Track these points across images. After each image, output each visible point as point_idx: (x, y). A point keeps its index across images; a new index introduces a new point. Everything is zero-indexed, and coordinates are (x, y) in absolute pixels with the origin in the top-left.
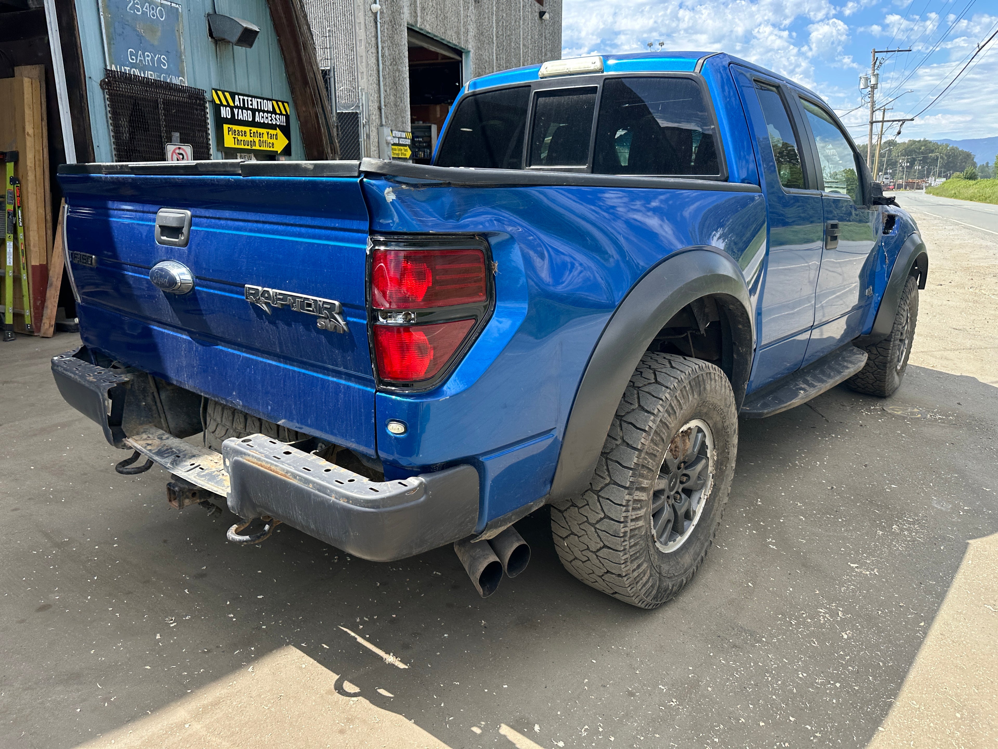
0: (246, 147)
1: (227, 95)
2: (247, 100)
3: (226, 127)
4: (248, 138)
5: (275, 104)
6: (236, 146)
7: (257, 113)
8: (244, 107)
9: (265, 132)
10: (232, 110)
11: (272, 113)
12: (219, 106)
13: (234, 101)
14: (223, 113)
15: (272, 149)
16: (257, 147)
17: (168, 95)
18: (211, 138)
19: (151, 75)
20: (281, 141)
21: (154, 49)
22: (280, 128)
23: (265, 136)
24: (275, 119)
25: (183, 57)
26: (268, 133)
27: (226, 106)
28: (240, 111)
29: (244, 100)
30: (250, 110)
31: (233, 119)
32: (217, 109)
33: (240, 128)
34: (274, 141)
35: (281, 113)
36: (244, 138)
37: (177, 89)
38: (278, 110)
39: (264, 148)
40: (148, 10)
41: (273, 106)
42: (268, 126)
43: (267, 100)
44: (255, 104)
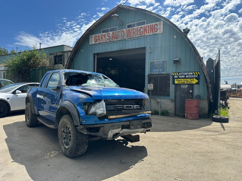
0: (182, 83)
1: (177, 73)
2: (183, 73)
3: (175, 80)
4: (183, 81)
5: (194, 73)
6: (179, 83)
7: (187, 76)
8: (182, 75)
9: (189, 79)
10: (178, 76)
11: (192, 75)
12: (174, 76)
13: (179, 74)
14: (175, 77)
15: (191, 83)
16: (186, 83)
17: (161, 76)
18: (171, 82)
19: (157, 73)
20: (195, 81)
21: (159, 69)
22: (195, 78)
23: (189, 80)
24: (194, 76)
25: (166, 68)
26: (190, 80)
27: (176, 76)
28: (181, 76)
29: (182, 74)
30: (184, 75)
31: (178, 78)
32: (173, 76)
33: (180, 79)
34: (192, 81)
35: (196, 75)
36: (181, 81)
37: (163, 74)
38: (195, 74)
39: (188, 83)
40: (158, 63)
41: (193, 73)
42: (190, 78)
43: (191, 72)
44: (186, 74)
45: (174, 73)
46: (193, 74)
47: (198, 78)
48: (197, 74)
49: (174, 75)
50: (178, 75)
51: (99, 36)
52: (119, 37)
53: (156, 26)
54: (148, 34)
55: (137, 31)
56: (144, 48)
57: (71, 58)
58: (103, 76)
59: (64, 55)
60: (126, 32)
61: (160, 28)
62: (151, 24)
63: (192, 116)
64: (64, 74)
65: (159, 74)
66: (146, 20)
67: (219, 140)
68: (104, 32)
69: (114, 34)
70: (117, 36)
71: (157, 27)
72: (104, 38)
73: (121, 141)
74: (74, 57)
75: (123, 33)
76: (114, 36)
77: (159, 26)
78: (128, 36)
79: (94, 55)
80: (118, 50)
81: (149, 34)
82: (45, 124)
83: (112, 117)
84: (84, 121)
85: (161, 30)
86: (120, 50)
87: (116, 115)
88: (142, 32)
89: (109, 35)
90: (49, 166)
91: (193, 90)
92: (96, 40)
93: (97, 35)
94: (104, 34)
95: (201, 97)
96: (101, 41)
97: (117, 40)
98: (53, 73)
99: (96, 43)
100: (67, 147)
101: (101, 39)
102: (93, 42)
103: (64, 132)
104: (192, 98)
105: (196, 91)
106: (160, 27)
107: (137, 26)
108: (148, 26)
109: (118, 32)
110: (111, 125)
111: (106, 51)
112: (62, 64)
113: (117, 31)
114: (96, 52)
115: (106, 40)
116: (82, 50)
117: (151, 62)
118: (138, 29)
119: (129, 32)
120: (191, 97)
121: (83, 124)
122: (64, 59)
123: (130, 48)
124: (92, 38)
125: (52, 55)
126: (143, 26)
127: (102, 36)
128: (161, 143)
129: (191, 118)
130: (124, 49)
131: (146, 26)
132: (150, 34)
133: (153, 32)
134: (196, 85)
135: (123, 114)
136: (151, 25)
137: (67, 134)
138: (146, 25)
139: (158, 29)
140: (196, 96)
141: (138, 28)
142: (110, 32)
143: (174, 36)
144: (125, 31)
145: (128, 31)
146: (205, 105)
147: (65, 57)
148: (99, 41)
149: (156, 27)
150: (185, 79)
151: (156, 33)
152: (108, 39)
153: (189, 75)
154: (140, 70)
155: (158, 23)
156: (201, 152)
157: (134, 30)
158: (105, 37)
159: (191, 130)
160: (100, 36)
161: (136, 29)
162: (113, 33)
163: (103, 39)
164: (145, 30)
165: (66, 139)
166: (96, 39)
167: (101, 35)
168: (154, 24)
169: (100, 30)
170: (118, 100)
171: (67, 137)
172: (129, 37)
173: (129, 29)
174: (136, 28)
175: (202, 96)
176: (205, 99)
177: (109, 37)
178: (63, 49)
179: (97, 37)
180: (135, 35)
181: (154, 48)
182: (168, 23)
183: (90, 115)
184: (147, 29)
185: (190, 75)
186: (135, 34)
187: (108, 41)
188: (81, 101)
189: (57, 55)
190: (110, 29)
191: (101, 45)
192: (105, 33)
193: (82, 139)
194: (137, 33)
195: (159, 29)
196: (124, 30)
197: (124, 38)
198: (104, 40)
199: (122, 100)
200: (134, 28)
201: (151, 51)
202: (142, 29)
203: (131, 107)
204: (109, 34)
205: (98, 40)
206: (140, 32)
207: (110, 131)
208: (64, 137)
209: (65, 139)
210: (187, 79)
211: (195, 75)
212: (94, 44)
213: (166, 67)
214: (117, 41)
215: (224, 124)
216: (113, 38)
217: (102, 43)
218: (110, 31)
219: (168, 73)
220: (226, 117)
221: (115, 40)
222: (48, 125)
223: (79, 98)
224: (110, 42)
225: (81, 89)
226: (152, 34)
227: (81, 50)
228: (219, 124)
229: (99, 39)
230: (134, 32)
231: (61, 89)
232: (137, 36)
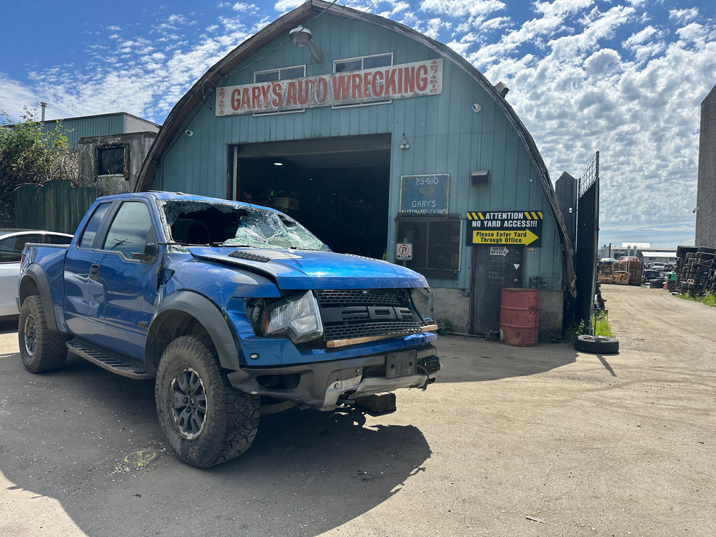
0: (492, 243)
1: (480, 214)
2: (498, 215)
3: (475, 232)
4: (495, 237)
5: (527, 214)
6: (483, 242)
7: (506, 222)
8: (494, 219)
9: (512, 232)
10: (482, 221)
11: (522, 220)
12: (471, 221)
13: (485, 216)
14: (474, 224)
15: (518, 243)
16: (504, 242)
17: (433, 219)
18: (461, 239)
19: (423, 211)
20: (530, 238)
21: (428, 199)
22: (530, 229)
23: (513, 235)
24: (526, 224)
25: (447, 199)
26: (515, 234)
27: (477, 220)
28: (490, 222)
29: (494, 215)
30: (499, 220)
31: (483, 228)
32: (469, 222)
33: (488, 232)
34: (522, 238)
35: (533, 219)
36: (491, 237)
37: (440, 216)
38: (529, 218)
39: (511, 243)
40: (428, 181)
41: (524, 215)
42: (517, 229)
43: (518, 212)
44: (505, 216)
45: (470, 213)
46: (525, 218)
47: (537, 230)
48: (536, 218)
49: (470, 218)
50: (482, 218)
51: (246, 91)
52: (310, 98)
53: (422, 71)
54: (397, 96)
55: (367, 83)
56: (387, 137)
57: (155, 155)
58: (281, 217)
59: (129, 144)
60: (333, 83)
61: (436, 80)
62: (409, 65)
63: (520, 337)
64: (164, 206)
65: (427, 215)
66: (392, 53)
67: (611, 404)
68: (260, 79)
69: (294, 88)
70: (303, 93)
71: (425, 76)
72: (262, 97)
73: (343, 414)
74: (165, 153)
75: (322, 87)
76: (295, 94)
77: (431, 73)
78: (337, 97)
79: (231, 147)
80: (307, 136)
81: (400, 95)
82: (103, 364)
83: (338, 343)
84: (253, 356)
85: (436, 85)
86: (313, 137)
87: (349, 337)
88: (382, 87)
89: (280, 89)
90: (140, 496)
91: (522, 262)
92: (236, 103)
93: (241, 88)
94: (263, 87)
95: (544, 283)
96: (254, 107)
97: (305, 106)
98: (123, 202)
99: (236, 112)
100: (190, 436)
101: (254, 102)
102: (228, 110)
103: (177, 388)
104: (519, 284)
105: (532, 268)
106: (434, 77)
107: (364, 68)
108: (397, 71)
109: (307, 82)
110: (332, 366)
111: (267, 140)
112: (122, 173)
113: (304, 80)
114: (235, 141)
115: (268, 104)
116: (192, 133)
117: (406, 180)
118: (369, 77)
119: (340, 85)
120: (515, 283)
121: (250, 363)
122: (129, 160)
123: (344, 133)
124: (223, 97)
125: (91, 143)
126: (383, 69)
127: (256, 90)
128: (457, 415)
129: (516, 341)
130: (325, 134)
131: (394, 71)
132: (403, 94)
133: (412, 90)
134: (533, 249)
135: (368, 335)
136: (407, 69)
137: (188, 396)
138: (392, 68)
139: (429, 81)
140: (530, 280)
141: (370, 74)
142: (282, 82)
143: (476, 105)
144: (328, 81)
145: (337, 80)
146: (554, 304)
147: (133, 151)
148: (246, 105)
149: (422, 75)
150: (501, 232)
151: (421, 93)
152: (274, 102)
153: (514, 220)
154: (362, 201)
155: (428, 63)
156: (574, 440)
157: (357, 79)
158: (265, 95)
159: (529, 376)
160: (251, 91)
161: (363, 76)
162: (292, 85)
163: (258, 101)
164: (390, 81)
165: (188, 412)
166: (238, 100)
167: (254, 89)
168: (417, 65)
169: (251, 73)
170: (354, 290)
171: (188, 405)
172: (341, 101)
173: (340, 77)
174: (362, 72)
175: (546, 280)
176: (556, 289)
177: (279, 95)
178: (121, 125)
179: (242, 94)
180: (360, 96)
181: (415, 137)
182: (459, 65)
183: (270, 336)
184: (396, 79)
185: (517, 220)
186: (359, 91)
187: (276, 108)
188: (239, 292)
189: (104, 146)
190: (281, 71)
191: (251, 119)
192: (266, 84)
193: (242, 409)
194: (366, 89)
195: (431, 81)
196: (327, 77)
197: (326, 101)
198: (262, 103)
199: (365, 292)
200: (356, 72)
201: (407, 146)
202: (382, 78)
203: (387, 312)
204: (277, 88)
205: (244, 103)
206: (374, 87)
207: (333, 385)
208: (180, 404)
209: (180, 410)
210: (506, 232)
211: (530, 220)
212: (231, 116)
213: (448, 194)
214: (304, 111)
215: (608, 359)
216: (292, 100)
217: (255, 114)
218: (281, 79)
219: (453, 211)
220: (612, 340)
221: (299, 106)
222: (115, 369)
223: (231, 286)
224: (280, 111)
225: (230, 256)
226: (410, 94)
227: (189, 133)
228: (594, 358)
229: (246, 100)
230: (355, 87)
231: (161, 253)
232: (365, 99)
